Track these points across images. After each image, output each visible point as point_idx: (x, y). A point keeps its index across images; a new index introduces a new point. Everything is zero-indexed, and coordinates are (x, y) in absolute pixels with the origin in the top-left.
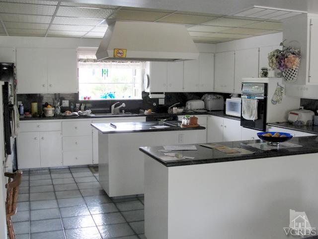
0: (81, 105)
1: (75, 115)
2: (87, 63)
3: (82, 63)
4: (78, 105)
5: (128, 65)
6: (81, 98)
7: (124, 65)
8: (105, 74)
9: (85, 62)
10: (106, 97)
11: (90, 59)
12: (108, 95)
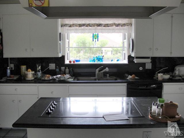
0: (66, 68)
1: (54, 80)
2: (73, 28)
3: (67, 28)
4: (63, 68)
5: (113, 29)
6: (67, 62)
7: (110, 29)
8: (95, 38)
9: (70, 26)
10: (94, 60)
11: (75, 24)
12: (96, 59)
